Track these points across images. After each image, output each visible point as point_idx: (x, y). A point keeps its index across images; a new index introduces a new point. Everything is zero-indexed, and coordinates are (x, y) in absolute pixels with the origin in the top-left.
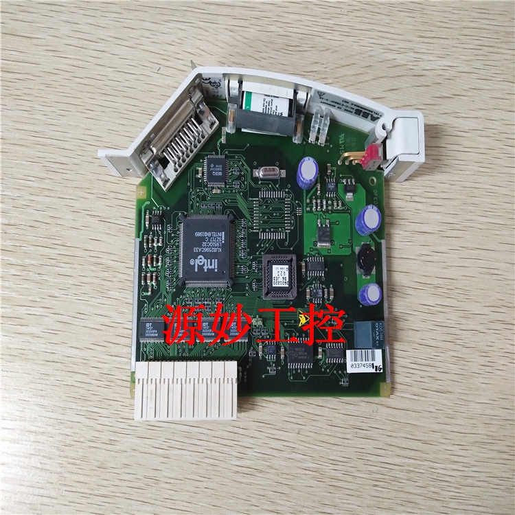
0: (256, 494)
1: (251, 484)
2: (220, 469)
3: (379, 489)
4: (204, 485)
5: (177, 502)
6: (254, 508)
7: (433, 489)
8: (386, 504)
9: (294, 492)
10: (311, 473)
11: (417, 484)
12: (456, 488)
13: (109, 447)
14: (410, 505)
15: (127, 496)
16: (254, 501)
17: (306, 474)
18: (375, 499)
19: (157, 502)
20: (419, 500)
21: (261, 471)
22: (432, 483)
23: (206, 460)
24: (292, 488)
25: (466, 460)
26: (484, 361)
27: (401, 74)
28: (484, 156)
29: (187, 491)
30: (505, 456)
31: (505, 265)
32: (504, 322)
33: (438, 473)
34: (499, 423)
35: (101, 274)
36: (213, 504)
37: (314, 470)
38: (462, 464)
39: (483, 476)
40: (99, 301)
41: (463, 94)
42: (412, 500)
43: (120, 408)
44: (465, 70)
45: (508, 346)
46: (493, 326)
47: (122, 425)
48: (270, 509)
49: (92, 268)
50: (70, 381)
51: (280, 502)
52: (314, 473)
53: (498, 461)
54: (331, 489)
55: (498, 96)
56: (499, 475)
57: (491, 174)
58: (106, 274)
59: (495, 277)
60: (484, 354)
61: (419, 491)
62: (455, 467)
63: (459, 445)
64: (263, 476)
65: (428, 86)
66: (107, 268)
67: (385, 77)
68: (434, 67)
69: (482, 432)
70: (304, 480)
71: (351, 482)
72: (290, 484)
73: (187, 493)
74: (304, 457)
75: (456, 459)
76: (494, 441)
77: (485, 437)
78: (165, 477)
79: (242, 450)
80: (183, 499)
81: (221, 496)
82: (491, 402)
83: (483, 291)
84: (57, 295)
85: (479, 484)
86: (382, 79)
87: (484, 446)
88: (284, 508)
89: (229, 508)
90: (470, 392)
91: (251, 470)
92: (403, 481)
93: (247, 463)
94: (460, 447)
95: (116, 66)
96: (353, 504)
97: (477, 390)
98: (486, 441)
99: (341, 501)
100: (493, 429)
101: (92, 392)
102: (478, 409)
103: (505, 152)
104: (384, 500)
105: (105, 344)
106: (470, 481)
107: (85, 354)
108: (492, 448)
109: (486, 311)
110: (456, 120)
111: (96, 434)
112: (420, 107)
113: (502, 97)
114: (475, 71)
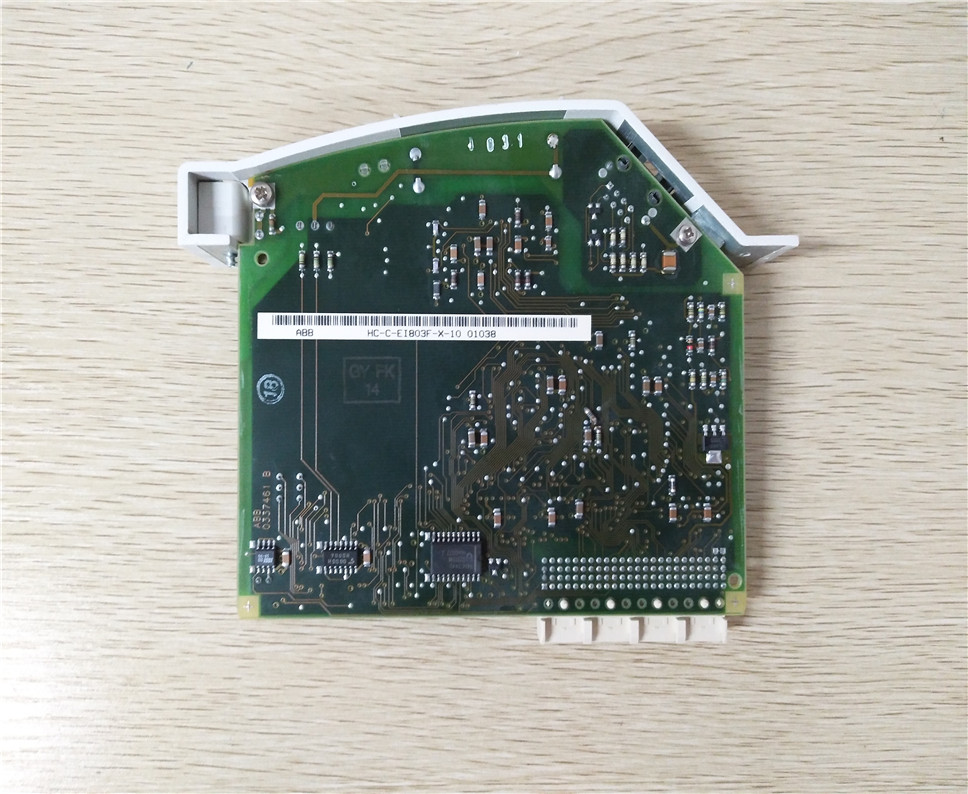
0: (419, 696)
1: (408, 682)
2: (350, 665)
3: (645, 665)
4: (322, 692)
5: (272, 723)
6: (416, 716)
7: (744, 657)
8: (660, 685)
9: (489, 685)
10: (518, 653)
11: (714, 652)
12: (787, 651)
13: (139, 653)
14: (704, 684)
15: (179, 723)
16: (416, 707)
17: (509, 657)
18: (639, 680)
19: (235, 727)
20: (720, 675)
21: (426, 661)
22: (742, 648)
23: (323, 655)
24: (485, 679)
25: (804, 608)
26: (828, 456)
27: (649, 31)
28: (811, 144)
29: (291, 704)
30: (875, 595)
31: (861, 307)
32: (861, 394)
33: (752, 632)
34: (863, 547)
35: (103, 393)
36: (340, 718)
37: (523, 649)
38: (796, 615)
39: (836, 630)
40: (103, 434)
41: (769, 51)
42: (707, 677)
43: (155, 593)
44: (771, 15)
45: (873, 429)
46: (843, 401)
47: (161, 619)
48: (445, 715)
49: (86, 384)
50: (59, 560)
51: (466, 703)
52: (523, 654)
53: (864, 604)
54: (557, 674)
55: (833, 49)
56: (868, 624)
57: (827, 171)
58: (113, 392)
59: (842, 327)
60: (828, 446)
61: (720, 661)
62: (784, 620)
63: (787, 586)
64: (429, 667)
65: (702, 45)
66: (115, 382)
67: (619, 39)
68: (711, 15)
69: (832, 563)
70: (506, 665)
71: (593, 660)
72: (481, 674)
73: (290, 708)
74: (504, 631)
75: (786, 607)
76: (852, 575)
77: (838, 570)
78: (248, 687)
79: (388, 633)
80: (282, 716)
81: (353, 705)
82: (847, 516)
83: (821, 351)
84: (23, 433)
85: (831, 641)
86: (614, 43)
87: (836, 584)
88: (471, 712)
89: (371, 722)
90: (806, 505)
91: (407, 661)
92: (688, 649)
93: (401, 651)
94: (793, 589)
95: (109, 68)
96: (598, 692)
97: (817, 500)
98: (840, 576)
99: (576, 689)
100: (851, 557)
101: (102, 574)
102: (822, 529)
103: (852, 134)
104: (656, 681)
105: (119, 498)
106: (813, 639)
107: (83, 517)
108: (852, 585)
109: (829, 380)
110: (758, 93)
111: (114, 636)
112: (689, 80)
113: (841, 49)
114: (790, 14)
